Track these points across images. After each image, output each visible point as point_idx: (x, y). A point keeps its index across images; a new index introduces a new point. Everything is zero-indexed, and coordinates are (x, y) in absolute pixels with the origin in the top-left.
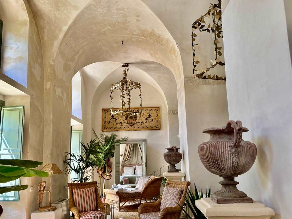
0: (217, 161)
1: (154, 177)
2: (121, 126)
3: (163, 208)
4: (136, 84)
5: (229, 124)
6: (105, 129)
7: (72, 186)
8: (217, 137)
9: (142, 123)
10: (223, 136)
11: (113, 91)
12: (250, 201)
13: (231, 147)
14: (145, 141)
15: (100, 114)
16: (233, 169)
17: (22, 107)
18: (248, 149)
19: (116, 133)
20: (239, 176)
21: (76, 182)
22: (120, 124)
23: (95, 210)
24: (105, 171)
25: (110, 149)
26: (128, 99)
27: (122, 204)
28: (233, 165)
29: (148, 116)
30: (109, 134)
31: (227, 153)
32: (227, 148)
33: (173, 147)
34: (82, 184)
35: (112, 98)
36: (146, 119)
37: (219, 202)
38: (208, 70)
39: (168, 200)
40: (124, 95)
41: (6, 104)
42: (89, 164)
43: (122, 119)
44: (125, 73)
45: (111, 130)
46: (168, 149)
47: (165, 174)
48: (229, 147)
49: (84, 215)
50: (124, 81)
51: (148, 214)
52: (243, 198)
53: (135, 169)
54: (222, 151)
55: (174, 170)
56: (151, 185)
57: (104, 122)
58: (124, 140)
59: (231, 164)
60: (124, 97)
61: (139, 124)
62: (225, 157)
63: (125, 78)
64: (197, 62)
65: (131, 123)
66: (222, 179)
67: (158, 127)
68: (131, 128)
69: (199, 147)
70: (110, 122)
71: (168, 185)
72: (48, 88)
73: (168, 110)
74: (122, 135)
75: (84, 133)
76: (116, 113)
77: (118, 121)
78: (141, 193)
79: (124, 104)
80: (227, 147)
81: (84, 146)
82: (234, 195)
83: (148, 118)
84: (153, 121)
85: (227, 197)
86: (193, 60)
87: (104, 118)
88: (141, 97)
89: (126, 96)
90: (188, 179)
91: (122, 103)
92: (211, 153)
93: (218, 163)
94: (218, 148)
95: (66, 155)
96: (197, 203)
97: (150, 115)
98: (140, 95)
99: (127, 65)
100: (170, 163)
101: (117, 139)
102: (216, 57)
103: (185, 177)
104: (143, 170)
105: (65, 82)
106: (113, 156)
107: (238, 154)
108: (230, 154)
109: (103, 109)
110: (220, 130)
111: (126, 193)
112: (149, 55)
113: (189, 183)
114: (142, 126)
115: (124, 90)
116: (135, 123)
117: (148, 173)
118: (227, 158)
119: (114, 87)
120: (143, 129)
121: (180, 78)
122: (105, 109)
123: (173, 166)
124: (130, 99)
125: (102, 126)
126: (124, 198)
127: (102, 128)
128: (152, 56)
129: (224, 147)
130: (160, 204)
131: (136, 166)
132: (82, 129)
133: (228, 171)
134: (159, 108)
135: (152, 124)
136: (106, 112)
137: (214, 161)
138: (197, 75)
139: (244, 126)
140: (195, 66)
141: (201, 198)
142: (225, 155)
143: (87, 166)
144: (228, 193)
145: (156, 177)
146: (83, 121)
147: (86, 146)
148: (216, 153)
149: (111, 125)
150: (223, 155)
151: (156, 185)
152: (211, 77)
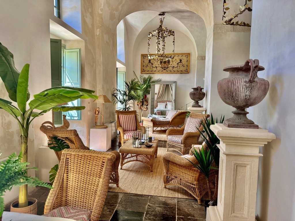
0: (232, 94)
1: (180, 111)
2: (156, 70)
3: (186, 132)
4: (170, 31)
5: (248, 63)
6: (143, 71)
7: (119, 112)
8: (235, 73)
9: (173, 67)
10: (240, 73)
11: (150, 38)
12: (257, 127)
13: (246, 82)
14: (175, 82)
15: (139, 59)
16: (245, 101)
17: (79, 50)
18: (262, 84)
19: (152, 75)
20: (250, 107)
21: (121, 110)
22: (156, 68)
23: (135, 130)
24: (143, 104)
25: (147, 88)
26: (163, 45)
27: (155, 128)
28: (246, 97)
29: (179, 62)
30: (146, 76)
31: (242, 87)
32: (242, 84)
33: (198, 87)
34: (126, 111)
35: (149, 45)
36: (177, 64)
37: (229, 126)
38: (236, 16)
39: (190, 127)
40: (159, 41)
41: (67, 47)
42: (131, 98)
43: (157, 64)
44: (162, 22)
45: (148, 72)
46: (194, 89)
47: (190, 108)
48: (245, 82)
49: (127, 133)
50: (160, 29)
51: (174, 136)
52: (251, 125)
53: (166, 105)
54: (238, 86)
55: (197, 106)
56: (178, 117)
57: (142, 66)
58: (158, 81)
59: (244, 97)
60: (159, 44)
61: (171, 68)
62: (240, 91)
63: (161, 26)
64: (227, 9)
65: (165, 67)
66: (234, 109)
67: (187, 71)
68: (164, 71)
69: (219, 83)
70: (147, 66)
71: (191, 117)
72: (98, 34)
73: (197, 56)
74: (156, 77)
75: (127, 74)
76: (152, 58)
77: (154, 66)
78: (170, 122)
79: (159, 50)
80: (242, 82)
81: (127, 84)
82: (243, 122)
83: (179, 63)
84: (183, 65)
85: (237, 123)
86: (224, 7)
87: (143, 62)
88: (174, 44)
89: (161, 42)
90: (208, 113)
91: (158, 49)
92: (228, 87)
93: (233, 96)
94: (234, 83)
95: (113, 89)
96: (212, 127)
97: (181, 60)
98: (174, 42)
99: (163, 14)
100: (194, 100)
101: (152, 80)
102: (245, 4)
103: (206, 111)
104: (172, 106)
105: (111, 29)
106: (149, 94)
107: (251, 88)
108: (245, 88)
109: (142, 55)
110: (239, 68)
111: (158, 121)
112: (184, 4)
113: (208, 116)
114: (174, 70)
115: (160, 38)
116: (168, 67)
117: (176, 108)
118: (242, 92)
119: (151, 35)
120: (174, 72)
121: (210, 25)
122: (144, 55)
123: (197, 103)
124: (164, 46)
125: (141, 69)
126: (157, 124)
127: (141, 71)
128: (186, 5)
129: (240, 82)
130: (184, 129)
131: (167, 102)
132: (125, 71)
133: (241, 103)
134: (189, 54)
135: (182, 68)
136: (144, 57)
137: (230, 94)
138: (226, 22)
139: (261, 65)
140: (225, 13)
141: (216, 124)
142: (240, 89)
143: (129, 99)
144: (238, 120)
145: (182, 111)
146: (126, 64)
147: (129, 84)
148: (232, 87)
149: (148, 69)
150: (238, 89)
151: (182, 116)
152: (239, 23)
